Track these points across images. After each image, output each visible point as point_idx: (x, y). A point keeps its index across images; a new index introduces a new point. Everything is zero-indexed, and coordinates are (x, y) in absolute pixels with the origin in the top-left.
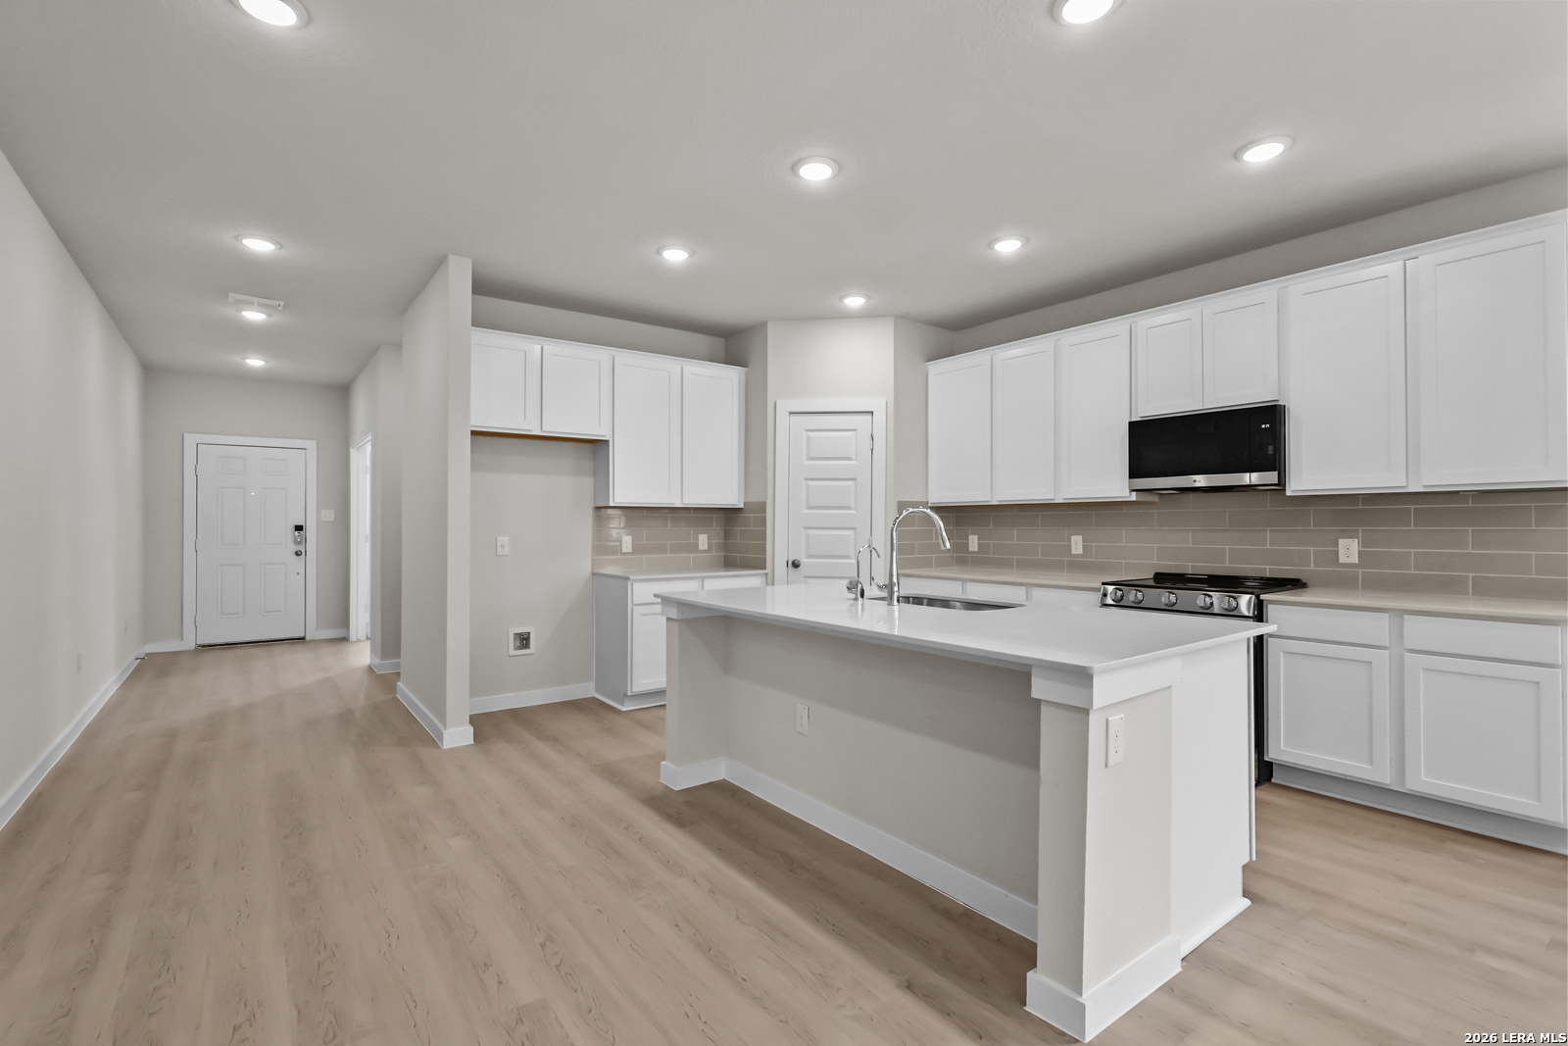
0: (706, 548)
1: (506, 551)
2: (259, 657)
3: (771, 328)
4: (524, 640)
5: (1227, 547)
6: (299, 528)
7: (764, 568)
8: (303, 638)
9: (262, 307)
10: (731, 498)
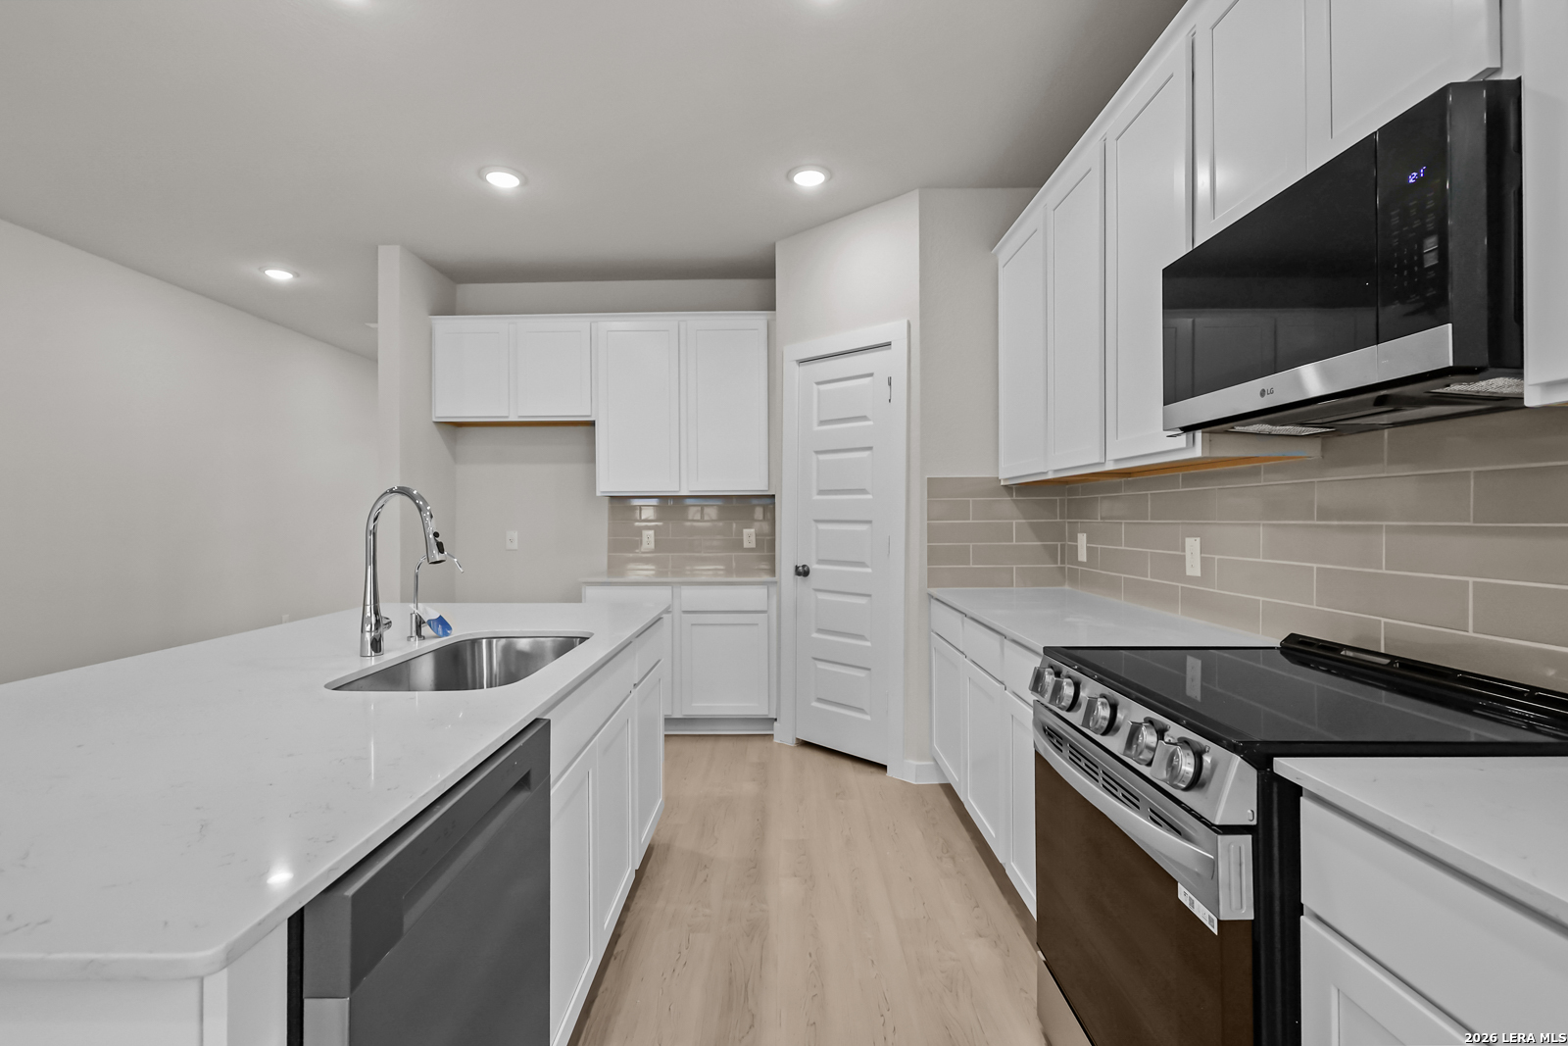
0: (753, 545)
1: (515, 546)
3: (779, 251)
5: (1471, 580)
7: (774, 573)
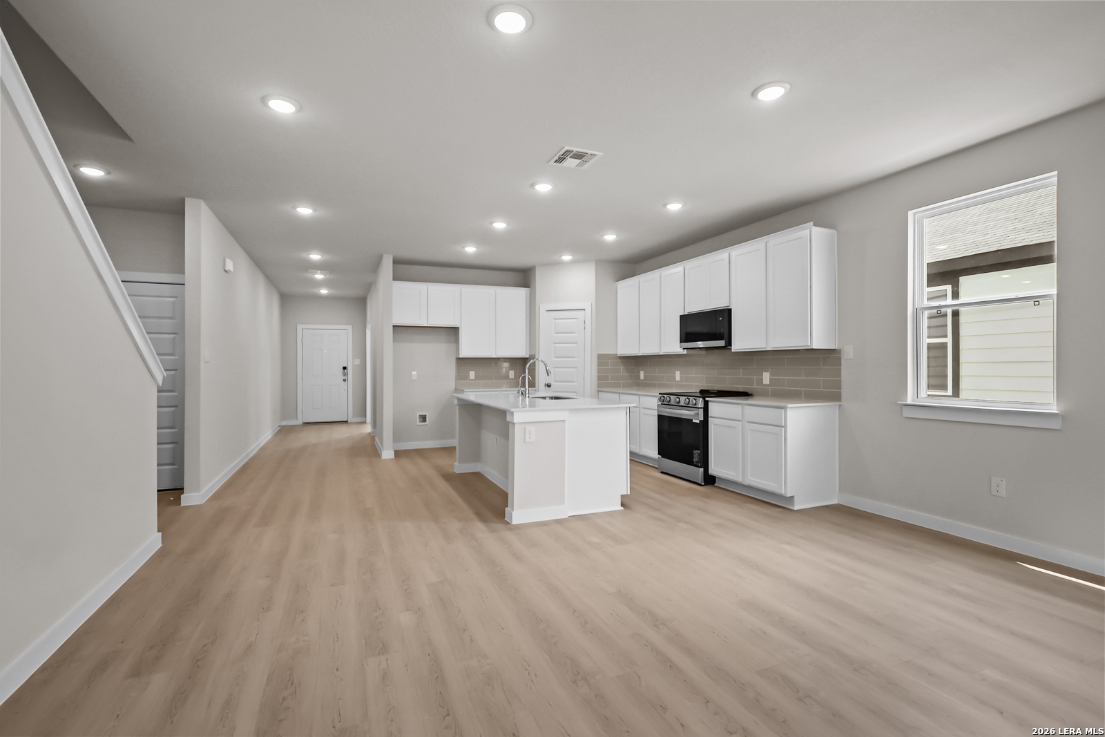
0: (513, 377)
1: (416, 378)
2: (327, 428)
3: (537, 267)
4: (423, 418)
6: (345, 368)
7: (535, 387)
8: (347, 422)
9: (321, 273)
10: (521, 352)
